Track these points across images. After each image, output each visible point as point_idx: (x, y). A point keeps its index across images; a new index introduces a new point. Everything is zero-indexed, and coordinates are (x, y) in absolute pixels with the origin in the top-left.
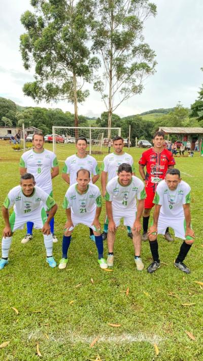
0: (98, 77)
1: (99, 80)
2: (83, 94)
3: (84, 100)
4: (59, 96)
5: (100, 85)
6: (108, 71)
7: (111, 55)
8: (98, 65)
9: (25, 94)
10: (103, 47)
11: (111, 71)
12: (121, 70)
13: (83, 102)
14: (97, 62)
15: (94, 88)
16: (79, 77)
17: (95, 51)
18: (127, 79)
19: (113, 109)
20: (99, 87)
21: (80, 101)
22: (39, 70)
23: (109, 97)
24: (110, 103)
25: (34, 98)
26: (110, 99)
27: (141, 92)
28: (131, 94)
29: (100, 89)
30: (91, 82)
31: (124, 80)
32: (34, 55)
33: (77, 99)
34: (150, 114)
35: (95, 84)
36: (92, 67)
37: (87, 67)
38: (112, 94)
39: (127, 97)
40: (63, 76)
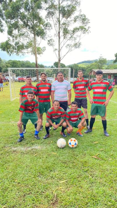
0: (50, 36)
1: (51, 38)
2: (41, 49)
3: (42, 53)
4: (25, 51)
5: (52, 42)
6: (58, 32)
7: (59, 21)
8: (50, 28)
9: (2, 50)
10: (54, 16)
11: (59, 33)
12: (66, 32)
13: (41, 54)
14: (49, 26)
15: (48, 44)
16: (38, 37)
17: (48, 19)
18: (70, 38)
19: (61, 58)
20: (51, 43)
21: (39, 54)
22: (10, 33)
23: (58, 50)
24: (59, 54)
25: (8, 53)
26: (59, 51)
27: (80, 47)
28: (73, 48)
29: (52, 45)
30: (46, 39)
31: (68, 38)
32: (6, 22)
33: (37, 53)
34: (82, 64)
35: (49, 41)
36: (46, 29)
37: (43, 30)
38: (60, 48)
39: (70, 50)
40: (27, 37)
